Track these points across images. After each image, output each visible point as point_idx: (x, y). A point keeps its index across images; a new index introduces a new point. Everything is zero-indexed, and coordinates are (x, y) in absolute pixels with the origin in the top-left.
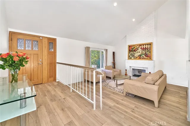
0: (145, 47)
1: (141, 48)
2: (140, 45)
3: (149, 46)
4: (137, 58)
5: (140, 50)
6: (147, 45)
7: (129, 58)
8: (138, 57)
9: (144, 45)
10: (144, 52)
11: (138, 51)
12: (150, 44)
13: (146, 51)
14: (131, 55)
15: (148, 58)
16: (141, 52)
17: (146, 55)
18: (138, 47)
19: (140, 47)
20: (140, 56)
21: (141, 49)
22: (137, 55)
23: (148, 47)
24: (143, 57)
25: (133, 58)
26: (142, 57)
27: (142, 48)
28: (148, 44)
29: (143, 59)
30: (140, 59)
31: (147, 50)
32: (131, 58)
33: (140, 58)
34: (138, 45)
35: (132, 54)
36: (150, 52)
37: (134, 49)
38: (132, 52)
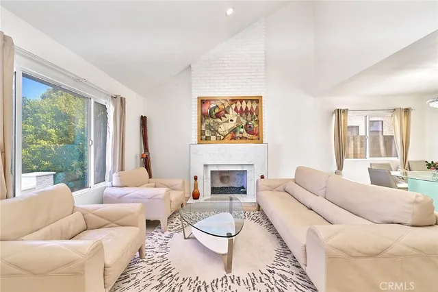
0: (247, 108)
1: (236, 107)
2: (234, 101)
3: (255, 106)
4: (225, 136)
5: (232, 114)
6: (249, 102)
7: (203, 138)
8: (230, 136)
9: (244, 101)
10: (244, 122)
11: (229, 117)
12: (257, 100)
13: (249, 119)
14: (209, 127)
15: (254, 138)
16: (235, 119)
17: (249, 129)
18: (227, 105)
19: (234, 106)
20: (234, 131)
21: (235, 113)
22: (224, 128)
23: (252, 107)
24: (241, 136)
25: (213, 138)
26: (238, 135)
27: (239, 109)
28: (252, 101)
29: (241, 141)
30: (233, 141)
31: (249, 114)
32: (207, 139)
33: (234, 138)
34: (226, 100)
35: (212, 125)
36: (257, 122)
37: (217, 111)
38: (211, 120)
